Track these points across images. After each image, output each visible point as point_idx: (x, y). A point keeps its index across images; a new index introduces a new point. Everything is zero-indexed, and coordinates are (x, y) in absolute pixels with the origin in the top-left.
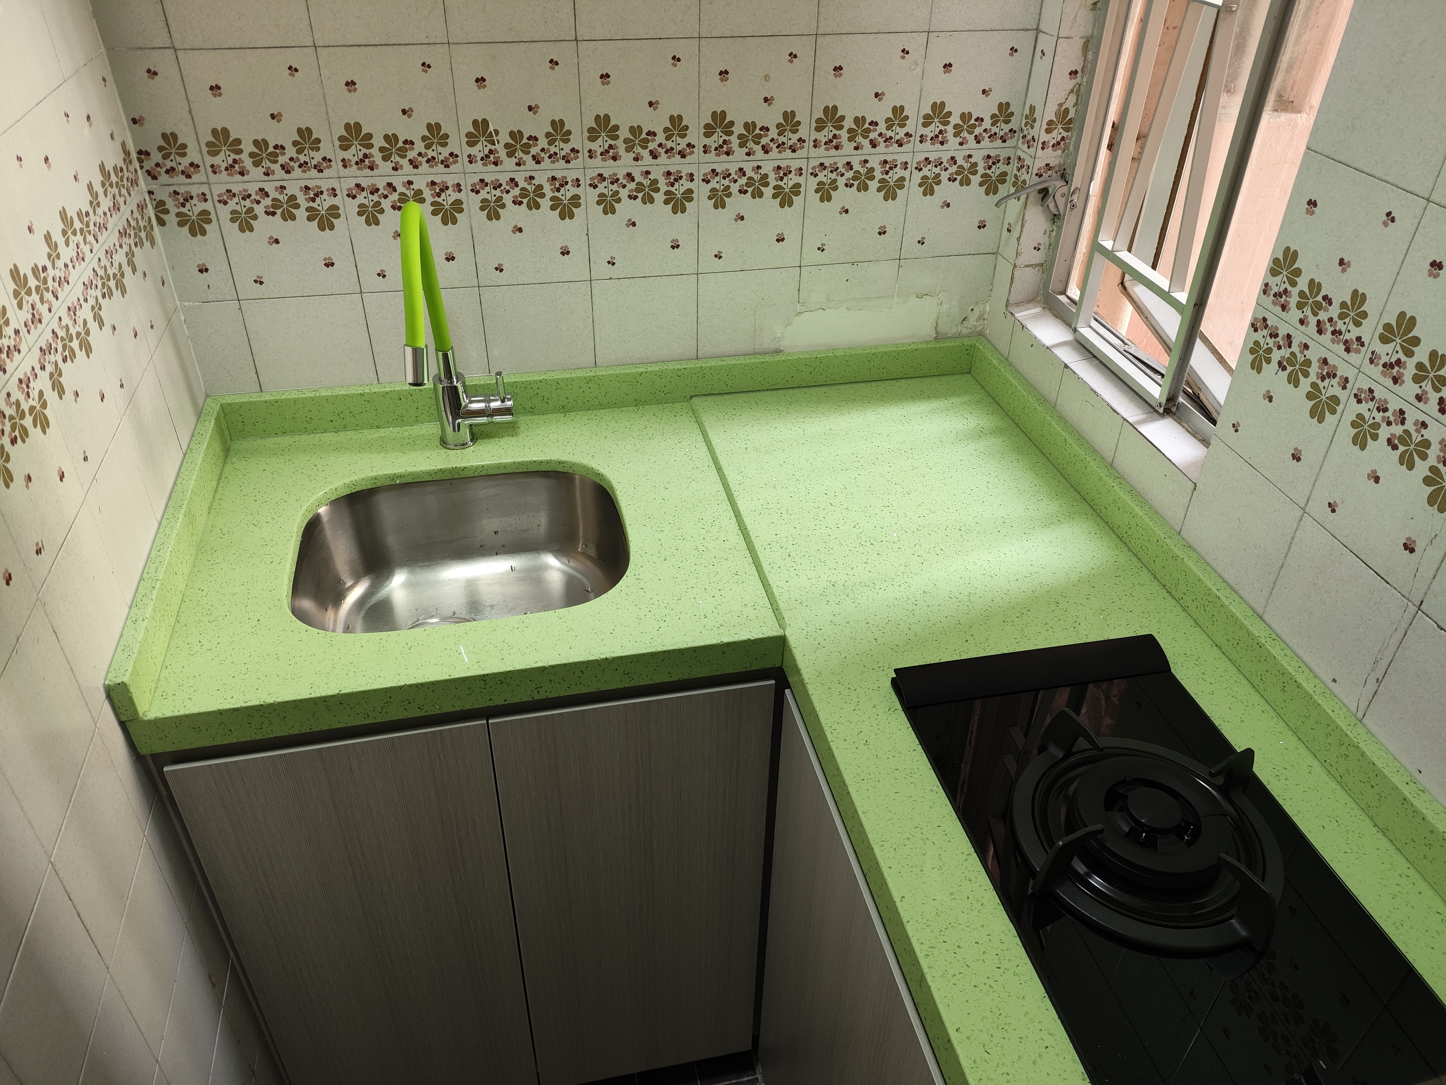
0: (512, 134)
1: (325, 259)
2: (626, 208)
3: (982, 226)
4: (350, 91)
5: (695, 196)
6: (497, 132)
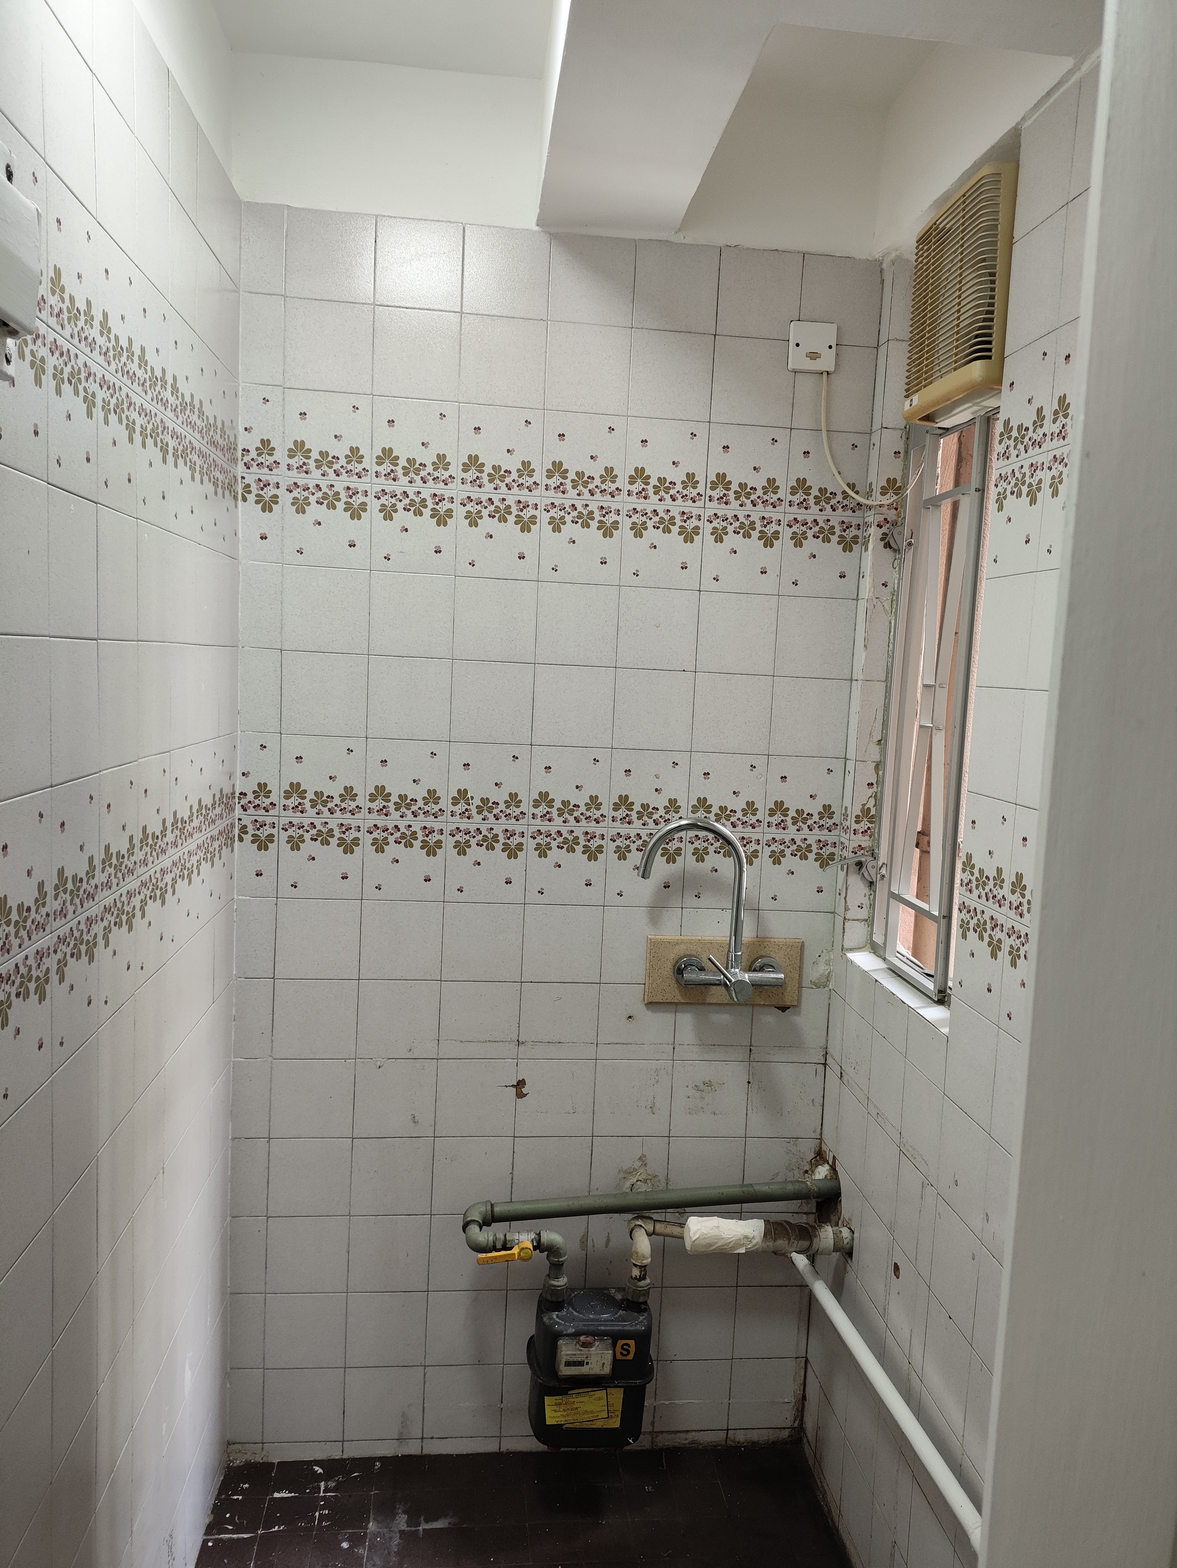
0: (482, 800)
1: (342, 874)
2: (555, 854)
3: (820, 891)
4: (382, 766)
5: (604, 850)
6: (472, 798)
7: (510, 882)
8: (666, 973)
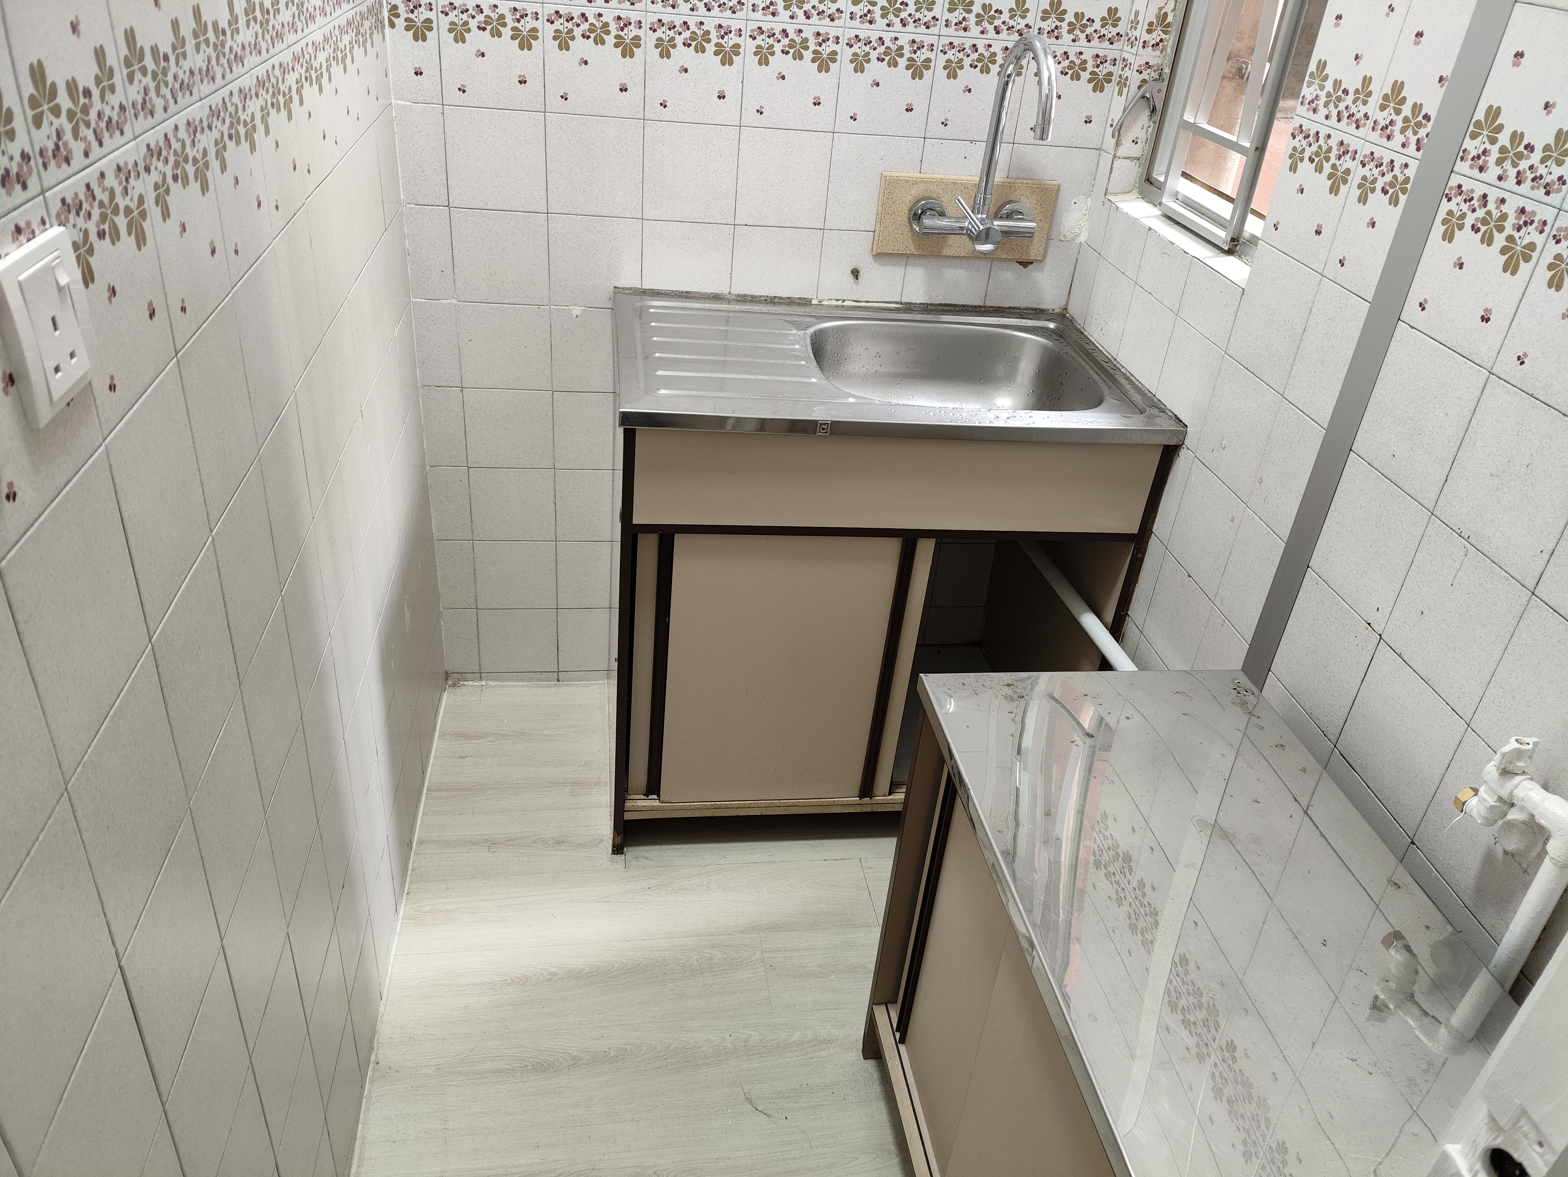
1: (520, 77)
2: (779, 62)
3: (1088, 121)
5: (838, 57)
7: (724, 97)
8: (900, 219)
